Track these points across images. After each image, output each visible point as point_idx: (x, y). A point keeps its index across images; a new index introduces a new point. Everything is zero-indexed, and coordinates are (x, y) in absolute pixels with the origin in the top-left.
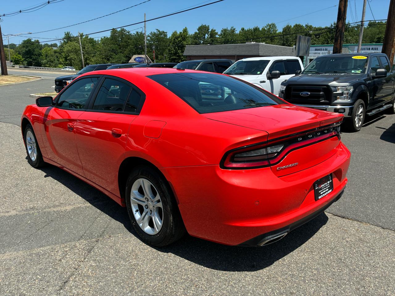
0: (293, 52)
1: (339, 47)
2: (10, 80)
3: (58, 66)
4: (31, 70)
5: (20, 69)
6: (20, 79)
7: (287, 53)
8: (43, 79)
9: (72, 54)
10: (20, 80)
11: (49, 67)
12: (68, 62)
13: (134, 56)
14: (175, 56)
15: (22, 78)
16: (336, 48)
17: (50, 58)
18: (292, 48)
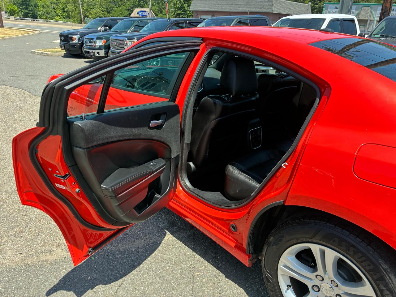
0: (308, 9)
1: (389, 6)
2: (7, 34)
3: (55, 18)
4: (27, 22)
5: (16, 21)
6: (17, 32)
7: (301, 11)
8: (41, 32)
9: (70, 5)
10: (18, 34)
11: (46, 19)
12: (65, 14)
13: (136, 9)
14: (181, 11)
15: (19, 31)
16: (385, 7)
17: (46, 9)
18: (308, 5)
